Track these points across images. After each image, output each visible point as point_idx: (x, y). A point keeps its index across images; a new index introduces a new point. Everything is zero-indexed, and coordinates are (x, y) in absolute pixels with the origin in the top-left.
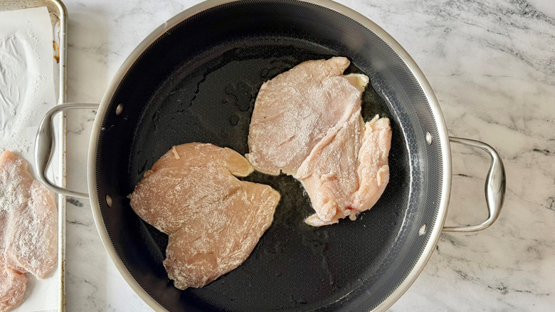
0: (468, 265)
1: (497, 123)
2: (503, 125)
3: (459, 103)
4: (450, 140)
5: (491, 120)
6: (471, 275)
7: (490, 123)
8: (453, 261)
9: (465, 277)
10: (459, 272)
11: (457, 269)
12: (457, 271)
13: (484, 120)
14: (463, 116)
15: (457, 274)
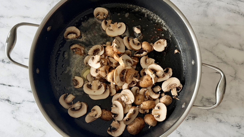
0: (222, 116)
1: (233, 48)
2: (236, 48)
3: (215, 38)
4: (202, 65)
6: (223, 120)
7: (230, 47)
8: (215, 114)
9: (220, 121)
10: (218, 119)
11: (217, 118)
13: (227, 46)
14: (217, 44)
15: (217, 120)
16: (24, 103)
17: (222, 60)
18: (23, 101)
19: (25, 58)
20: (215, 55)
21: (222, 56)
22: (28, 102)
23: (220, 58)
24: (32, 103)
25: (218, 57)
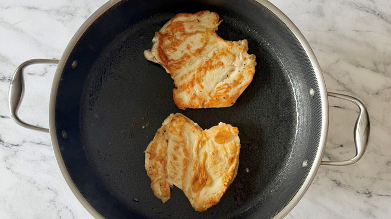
0: (341, 175)
1: (363, 67)
2: (367, 68)
3: (334, 51)
4: (328, 95)
5: (359, 65)
6: (343, 183)
7: (358, 67)
8: (330, 172)
9: (339, 184)
10: (335, 181)
11: (333, 179)
12: (333, 180)
13: (353, 64)
14: (337, 61)
15: (333, 182)
16: (24, 144)
17: (345, 87)
18: (24, 141)
19: (29, 74)
20: (334, 79)
21: (345, 80)
22: (31, 143)
23: (342, 83)
24: (38, 145)
25: (338, 81)
